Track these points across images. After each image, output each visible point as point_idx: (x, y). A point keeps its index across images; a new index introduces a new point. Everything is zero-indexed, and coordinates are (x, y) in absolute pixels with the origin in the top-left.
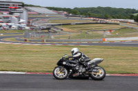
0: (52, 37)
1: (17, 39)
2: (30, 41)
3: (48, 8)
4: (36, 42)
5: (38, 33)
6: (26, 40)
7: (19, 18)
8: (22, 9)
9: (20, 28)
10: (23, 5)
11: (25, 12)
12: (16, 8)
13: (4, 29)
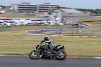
0: (80, 31)
1: (54, 33)
2: (64, 33)
3: (76, 9)
4: (68, 34)
5: (70, 28)
6: (61, 33)
7: (55, 17)
8: (58, 10)
9: (57, 24)
10: (59, 8)
11: (60, 13)
12: (53, 10)
13: (45, 25)
